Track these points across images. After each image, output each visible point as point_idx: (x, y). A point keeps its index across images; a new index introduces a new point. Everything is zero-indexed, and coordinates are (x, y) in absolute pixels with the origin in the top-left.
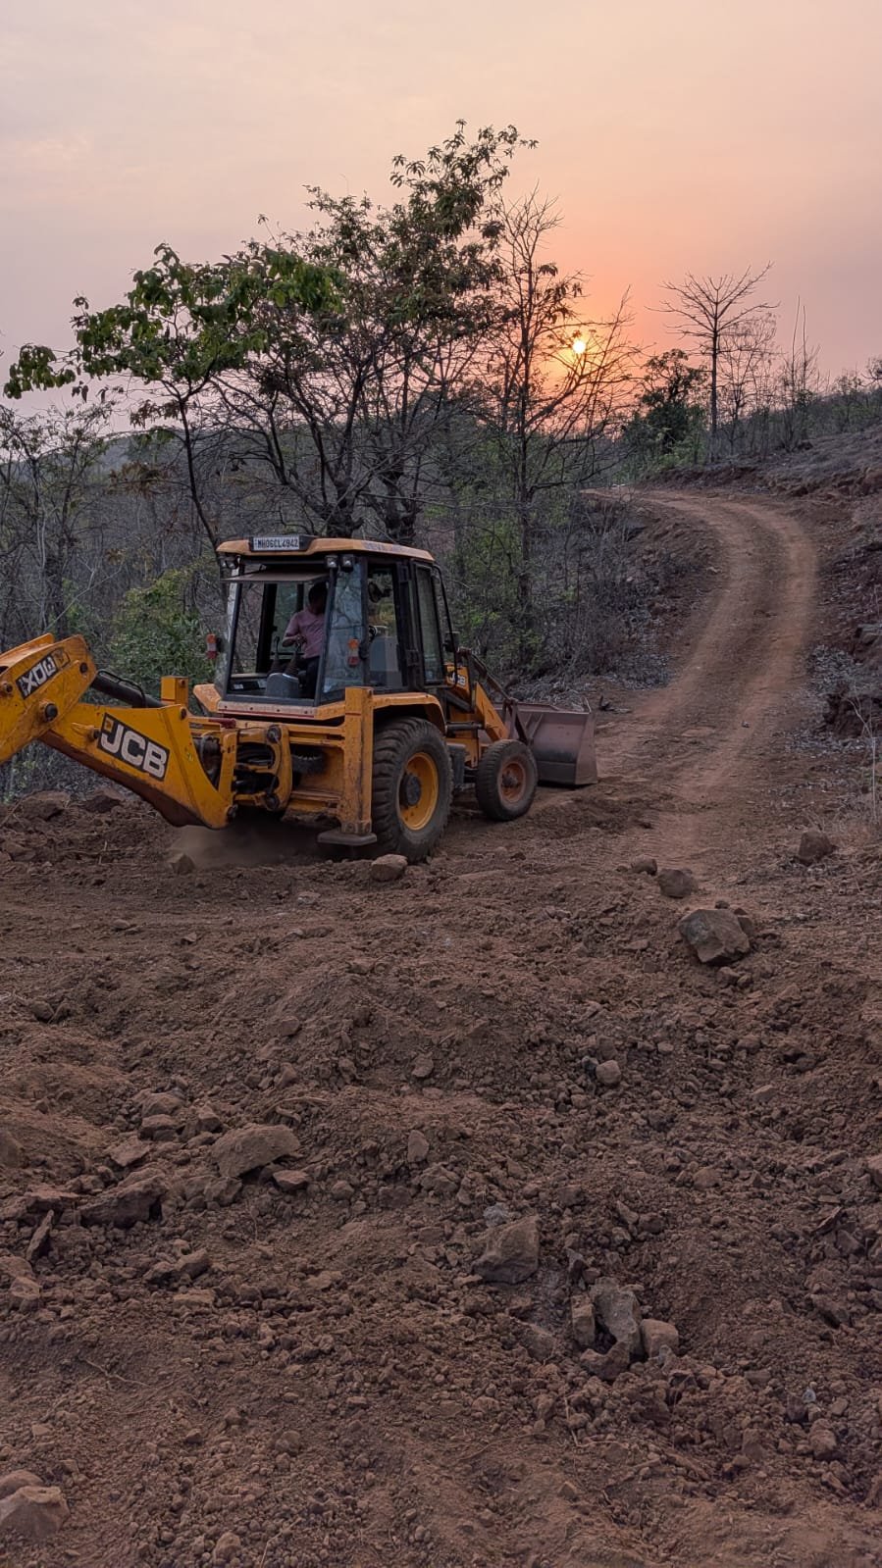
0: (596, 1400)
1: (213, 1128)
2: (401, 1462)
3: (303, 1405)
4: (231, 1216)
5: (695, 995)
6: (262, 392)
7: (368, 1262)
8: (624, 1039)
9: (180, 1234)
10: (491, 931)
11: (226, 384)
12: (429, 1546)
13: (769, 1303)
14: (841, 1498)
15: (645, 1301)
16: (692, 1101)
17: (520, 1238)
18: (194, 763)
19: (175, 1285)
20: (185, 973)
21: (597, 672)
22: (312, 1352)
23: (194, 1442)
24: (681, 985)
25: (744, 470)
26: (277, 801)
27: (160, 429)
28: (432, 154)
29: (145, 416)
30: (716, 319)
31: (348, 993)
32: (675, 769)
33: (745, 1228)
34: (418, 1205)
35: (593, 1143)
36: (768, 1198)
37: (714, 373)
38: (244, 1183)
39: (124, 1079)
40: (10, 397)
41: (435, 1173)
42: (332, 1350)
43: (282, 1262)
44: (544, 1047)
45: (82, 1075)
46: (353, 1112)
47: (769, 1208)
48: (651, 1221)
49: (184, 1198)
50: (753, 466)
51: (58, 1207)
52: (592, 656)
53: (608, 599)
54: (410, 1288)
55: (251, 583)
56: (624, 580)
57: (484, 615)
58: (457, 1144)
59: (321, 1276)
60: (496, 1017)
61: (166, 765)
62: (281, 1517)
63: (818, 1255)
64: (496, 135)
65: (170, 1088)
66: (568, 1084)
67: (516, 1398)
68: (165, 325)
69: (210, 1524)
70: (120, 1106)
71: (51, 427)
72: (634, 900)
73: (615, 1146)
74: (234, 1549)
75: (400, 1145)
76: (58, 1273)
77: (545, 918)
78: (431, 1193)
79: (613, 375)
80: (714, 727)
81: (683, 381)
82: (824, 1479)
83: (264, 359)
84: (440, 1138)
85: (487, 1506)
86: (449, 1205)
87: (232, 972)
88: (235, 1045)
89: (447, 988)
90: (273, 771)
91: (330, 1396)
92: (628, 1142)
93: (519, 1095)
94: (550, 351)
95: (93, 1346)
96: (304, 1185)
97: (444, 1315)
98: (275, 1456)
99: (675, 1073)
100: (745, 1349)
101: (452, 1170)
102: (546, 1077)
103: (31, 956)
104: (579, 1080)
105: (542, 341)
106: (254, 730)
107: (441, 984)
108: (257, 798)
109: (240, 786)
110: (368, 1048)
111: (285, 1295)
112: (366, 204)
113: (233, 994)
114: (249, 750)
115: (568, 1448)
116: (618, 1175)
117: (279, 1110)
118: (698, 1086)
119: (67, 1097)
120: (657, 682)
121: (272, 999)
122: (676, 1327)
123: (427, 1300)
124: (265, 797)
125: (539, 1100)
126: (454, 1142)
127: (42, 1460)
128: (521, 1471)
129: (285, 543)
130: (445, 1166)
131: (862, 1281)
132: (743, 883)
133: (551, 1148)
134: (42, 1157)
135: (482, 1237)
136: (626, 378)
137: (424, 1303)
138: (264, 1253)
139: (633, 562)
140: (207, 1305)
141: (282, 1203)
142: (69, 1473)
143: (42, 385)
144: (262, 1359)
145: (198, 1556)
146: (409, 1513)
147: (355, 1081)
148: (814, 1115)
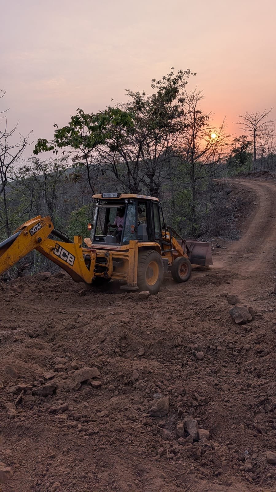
0: (177, 450)
1: (75, 369)
2: (113, 465)
3: (87, 447)
4: (77, 394)
5: (233, 333)
6: (110, 151)
7: (117, 409)
8: (206, 345)
9: (61, 399)
10: (172, 314)
11: (100, 149)
12: (117, 490)
13: (240, 425)
14: (251, 483)
15: (201, 424)
16: (226, 365)
17: (163, 403)
18: (83, 261)
19: (57, 413)
20: (74, 323)
21: (216, 236)
22: (92, 432)
23: (53, 457)
24: (229, 330)
25: (265, 172)
26: (108, 276)
27: (80, 163)
28: (164, 78)
29: (76, 159)
30: (255, 125)
31: (120, 329)
32: (240, 266)
33: (235, 402)
34: (134, 393)
35: (192, 377)
36: (244, 394)
37: (255, 142)
38: (82, 385)
39: (51, 354)
40: (35, 154)
41: (140, 383)
42: (98, 432)
43: (90, 408)
44: (180, 347)
45: (38, 352)
46: (117, 364)
47: (244, 397)
48: (205, 399)
49: (64, 389)
50: (267, 171)
51: (25, 390)
52: (215, 231)
53: (220, 213)
54: (127, 417)
55: (102, 207)
56: (225, 207)
57: (180, 218)
58: (148, 374)
59: (101, 412)
60: (165, 337)
61: (74, 261)
62: (73, 478)
63: (258, 411)
64: (184, 72)
65: (65, 357)
66: (187, 359)
67: (152, 449)
68: (80, 132)
69: (52, 480)
70: (49, 362)
71: (50, 164)
72: (217, 304)
73: (199, 378)
74: (58, 487)
75: (130, 374)
76: (24, 409)
77: (189, 310)
78: (139, 389)
79: (221, 143)
80: (254, 253)
81: (245, 145)
82: (246, 477)
83: (111, 141)
84: (142, 373)
85: (138, 480)
86: (144, 393)
87: (88, 324)
88: (86, 345)
89: (151, 328)
90: (107, 266)
91: (95, 445)
92: (204, 376)
93: (171, 361)
94: (201, 137)
95: (28, 429)
96: (100, 386)
97: (136, 425)
98: (75, 462)
99: (221, 356)
100: (229, 438)
101: (145, 382)
102: (180, 356)
103: (33, 320)
104: (191, 358)
105: (200, 134)
106: (101, 253)
107: (149, 327)
108: (102, 274)
109: (96, 270)
110: (125, 346)
111: (90, 418)
112: (144, 94)
113: (87, 330)
114: (100, 259)
115: (166, 464)
116: (198, 386)
117: (95, 363)
118: (229, 360)
119: (34, 359)
120: (236, 239)
121: (99, 331)
122: (209, 432)
123: (132, 420)
124: (104, 274)
125: (177, 363)
126: (147, 374)
127: (8, 459)
128: (150, 469)
129: (113, 195)
130: (143, 381)
131: (271, 419)
132: (256, 300)
133: (178, 377)
134: (24, 375)
135: (152, 402)
136: (226, 144)
137: (131, 421)
138: (85, 405)
139: (228, 201)
140: (65, 419)
141: (93, 391)
142: (15, 464)
143: (44, 151)
144: (77, 434)
145: (47, 488)
146: (113, 480)
147: (120, 356)
148: (265, 370)
